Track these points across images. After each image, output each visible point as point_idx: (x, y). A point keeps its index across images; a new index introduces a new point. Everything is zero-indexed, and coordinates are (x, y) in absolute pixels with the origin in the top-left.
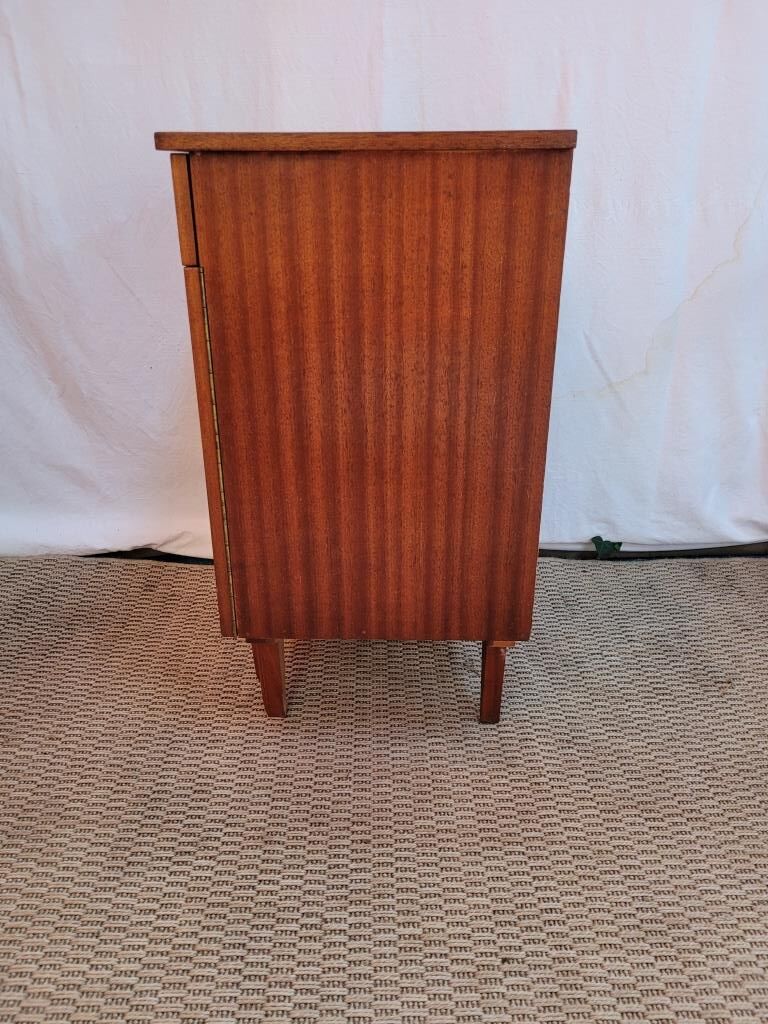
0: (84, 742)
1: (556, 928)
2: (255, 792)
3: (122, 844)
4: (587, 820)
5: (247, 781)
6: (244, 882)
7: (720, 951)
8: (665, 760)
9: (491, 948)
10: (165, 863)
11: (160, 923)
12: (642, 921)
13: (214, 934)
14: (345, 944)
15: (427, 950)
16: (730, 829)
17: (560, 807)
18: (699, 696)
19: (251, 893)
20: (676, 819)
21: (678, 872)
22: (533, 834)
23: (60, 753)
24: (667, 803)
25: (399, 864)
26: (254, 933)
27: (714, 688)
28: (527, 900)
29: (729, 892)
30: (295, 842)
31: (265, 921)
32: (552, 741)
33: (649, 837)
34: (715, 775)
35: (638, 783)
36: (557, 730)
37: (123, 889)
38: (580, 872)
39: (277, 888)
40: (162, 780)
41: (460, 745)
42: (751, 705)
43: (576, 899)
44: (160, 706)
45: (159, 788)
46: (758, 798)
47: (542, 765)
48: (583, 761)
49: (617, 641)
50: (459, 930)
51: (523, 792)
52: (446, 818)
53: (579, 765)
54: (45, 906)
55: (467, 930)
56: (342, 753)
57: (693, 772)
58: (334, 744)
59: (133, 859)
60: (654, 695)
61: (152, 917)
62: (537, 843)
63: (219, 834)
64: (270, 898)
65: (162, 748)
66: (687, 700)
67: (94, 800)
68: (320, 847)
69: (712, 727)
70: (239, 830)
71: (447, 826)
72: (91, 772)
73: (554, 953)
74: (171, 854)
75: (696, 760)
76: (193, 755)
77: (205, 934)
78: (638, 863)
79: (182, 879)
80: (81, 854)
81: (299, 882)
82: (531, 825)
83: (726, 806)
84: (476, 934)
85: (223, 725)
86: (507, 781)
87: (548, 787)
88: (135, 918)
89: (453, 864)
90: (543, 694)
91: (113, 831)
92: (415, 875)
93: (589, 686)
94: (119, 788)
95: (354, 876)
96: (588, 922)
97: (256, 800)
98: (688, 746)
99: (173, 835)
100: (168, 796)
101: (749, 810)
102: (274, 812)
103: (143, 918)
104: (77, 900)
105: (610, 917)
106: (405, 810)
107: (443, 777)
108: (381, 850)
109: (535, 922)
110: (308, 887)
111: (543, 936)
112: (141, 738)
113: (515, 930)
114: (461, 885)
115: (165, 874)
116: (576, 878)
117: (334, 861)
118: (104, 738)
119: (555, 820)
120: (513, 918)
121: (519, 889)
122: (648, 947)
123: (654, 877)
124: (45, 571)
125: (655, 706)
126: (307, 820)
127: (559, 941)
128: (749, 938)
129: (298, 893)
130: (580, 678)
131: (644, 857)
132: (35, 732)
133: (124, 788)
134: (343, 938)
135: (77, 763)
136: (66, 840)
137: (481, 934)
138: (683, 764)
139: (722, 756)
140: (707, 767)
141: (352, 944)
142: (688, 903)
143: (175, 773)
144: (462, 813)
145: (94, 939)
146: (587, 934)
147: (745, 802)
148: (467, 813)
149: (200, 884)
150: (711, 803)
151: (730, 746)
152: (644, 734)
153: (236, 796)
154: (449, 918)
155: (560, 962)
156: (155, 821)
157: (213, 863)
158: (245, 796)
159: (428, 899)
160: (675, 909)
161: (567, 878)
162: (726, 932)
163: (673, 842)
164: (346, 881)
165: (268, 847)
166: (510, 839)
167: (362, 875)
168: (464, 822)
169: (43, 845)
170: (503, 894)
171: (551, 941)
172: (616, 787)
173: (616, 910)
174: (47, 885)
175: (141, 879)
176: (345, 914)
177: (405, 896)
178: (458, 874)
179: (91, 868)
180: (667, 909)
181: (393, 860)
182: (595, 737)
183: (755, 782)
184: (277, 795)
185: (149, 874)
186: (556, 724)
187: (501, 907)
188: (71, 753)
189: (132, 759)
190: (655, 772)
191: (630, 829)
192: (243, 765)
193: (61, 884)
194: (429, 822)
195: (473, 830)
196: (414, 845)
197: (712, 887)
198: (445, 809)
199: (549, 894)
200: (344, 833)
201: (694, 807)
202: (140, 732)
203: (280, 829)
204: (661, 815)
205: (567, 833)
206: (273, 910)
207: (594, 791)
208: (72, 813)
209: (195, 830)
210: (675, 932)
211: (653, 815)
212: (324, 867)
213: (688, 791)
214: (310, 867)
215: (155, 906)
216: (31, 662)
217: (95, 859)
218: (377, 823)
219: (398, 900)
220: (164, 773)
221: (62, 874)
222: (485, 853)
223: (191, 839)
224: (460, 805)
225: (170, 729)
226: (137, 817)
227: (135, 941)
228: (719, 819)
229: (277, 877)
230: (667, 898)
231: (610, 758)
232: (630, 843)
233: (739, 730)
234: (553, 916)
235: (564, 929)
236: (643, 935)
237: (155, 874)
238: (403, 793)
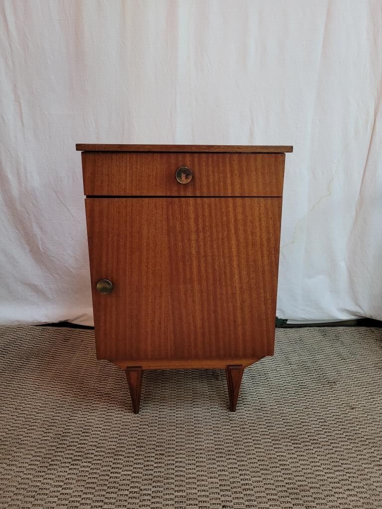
0: (31, 410)
1: (248, 492)
2: (111, 433)
3: (47, 456)
4: (265, 444)
5: (108, 427)
6: (104, 473)
7: (323, 501)
8: (303, 417)
9: (218, 502)
10: (67, 465)
11: (64, 491)
12: (288, 488)
13: (88, 496)
14: (150, 500)
15: (188, 502)
16: (331, 448)
17: (253, 438)
18: (320, 389)
19: (107, 478)
20: (307, 444)
21: (306, 467)
22: (240, 450)
23: (20, 415)
24: (303, 436)
25: (177, 464)
26: (108, 495)
27: (327, 385)
28: (235, 480)
29: (329, 475)
30: (129, 455)
31: (113, 490)
32: (251, 409)
33: (293, 452)
34: (325, 424)
35: (290, 427)
36: (254, 404)
37: (47, 476)
38: (261, 467)
39: (119, 475)
40: (68, 427)
41: (208, 411)
42: (344, 393)
43: (258, 479)
44: (69, 394)
45: (66, 431)
46: (345, 434)
47: (246, 420)
48: (265, 418)
49: (284, 364)
50: (203, 493)
51: (237, 432)
52: (200, 443)
53: (264, 420)
54: (10, 484)
55: (207, 494)
56: (153, 415)
57: (315, 423)
58: (149, 411)
59: (52, 463)
60: (299, 388)
61: (60, 489)
62: (242, 454)
63: (94, 452)
64: (116, 480)
65: (68, 413)
66: (315, 390)
67: (35, 436)
68: (140, 457)
69: (326, 403)
70: (103, 449)
71: (200, 447)
72: (34, 424)
73: (247, 503)
74: (70, 460)
75: (317, 417)
76: (83, 416)
77: (84, 496)
78: (288, 463)
79: (75, 471)
80: (28, 461)
81: (130, 473)
82: (239, 447)
83: (330, 438)
84: (211, 495)
85: (98, 402)
86: (229, 427)
87: (248, 430)
88: (52, 489)
89: (202, 464)
90: (248, 389)
91: (44, 450)
92: (184, 469)
93: (270, 384)
94: (47, 431)
95: (156, 470)
96: (263, 489)
97: (112, 436)
98: (314, 411)
99: (71, 452)
100: (70, 434)
101: (340, 439)
102: (120, 441)
103: (56, 489)
104: (25, 481)
105: (274, 487)
106: (181, 440)
107: (200, 425)
108: (169, 458)
109: (239, 490)
110: (134, 475)
111: (242, 496)
112: (58, 408)
113: (229, 493)
114: (206, 473)
115: (67, 469)
116: (259, 470)
117: (146, 463)
118: (41, 409)
119: (250, 444)
120: (229, 488)
121: (232, 475)
122: (290, 500)
123: (295, 469)
124: (17, 333)
125: (300, 393)
126: (135, 445)
127: (249, 498)
128: (337, 495)
129: (129, 477)
130: (266, 381)
131: (290, 461)
132: (8, 406)
133: (50, 431)
134: (149, 497)
135: (28, 420)
136: (21, 454)
137: (213, 495)
138: (311, 419)
139: (330, 416)
140: (322, 420)
141: (153, 500)
142: (310, 480)
143: (74, 424)
144: (208, 441)
145: (32, 499)
146: (262, 495)
147: (338, 436)
148: (210, 442)
149: (83, 474)
150: (323, 436)
151: (333, 411)
152: (294, 406)
153: (103, 434)
154: (199, 488)
155: (249, 507)
156: (63, 446)
157: (90, 465)
158: (106, 434)
159: (190, 480)
160: (304, 483)
161: (254, 470)
162: (326, 493)
163: (304, 454)
164: (152, 472)
165: (116, 457)
166: (229, 453)
167: (160, 469)
168: (208, 445)
169: (10, 457)
170: (225, 477)
171: (245, 498)
172: (279, 429)
173: (276, 484)
174: (11, 475)
175: (56, 472)
176: (150, 487)
177: (179, 478)
178: (204, 469)
179: (32, 467)
180: (300, 483)
181: (174, 462)
182: (271, 407)
183: (344, 427)
184: (121, 434)
185: (59, 470)
186: (253, 401)
187: (224, 483)
188: (25, 416)
189: (54, 418)
190: (298, 423)
191: (285, 448)
192: (106, 421)
193: (18, 474)
194: (192, 446)
195: (212, 449)
196: (184, 456)
197: (321, 473)
198: (200, 440)
199: (246, 477)
200: (152, 451)
201: (315, 438)
202: (58, 406)
203: (122, 449)
204: (299, 442)
205: (256, 450)
206: (117, 485)
207: (270, 431)
208: (25, 442)
209: (82, 450)
210: (303, 493)
211: (296, 442)
212: (142, 466)
213: (313, 431)
214: (135, 466)
215: (62, 484)
216: (8, 374)
217: (34, 463)
218: (168, 446)
219: (176, 480)
220: (69, 424)
221: (18, 469)
222: (217, 459)
223: (80, 454)
224: (207, 438)
225: (72, 404)
226: (55, 444)
227: (51, 499)
228: (326, 443)
229: (120, 471)
230: (300, 478)
231: (278, 417)
232: (285, 454)
233: (337, 404)
234: (247, 487)
235: (252, 493)
236: (288, 494)
237: (63, 469)
238: (181, 433)
